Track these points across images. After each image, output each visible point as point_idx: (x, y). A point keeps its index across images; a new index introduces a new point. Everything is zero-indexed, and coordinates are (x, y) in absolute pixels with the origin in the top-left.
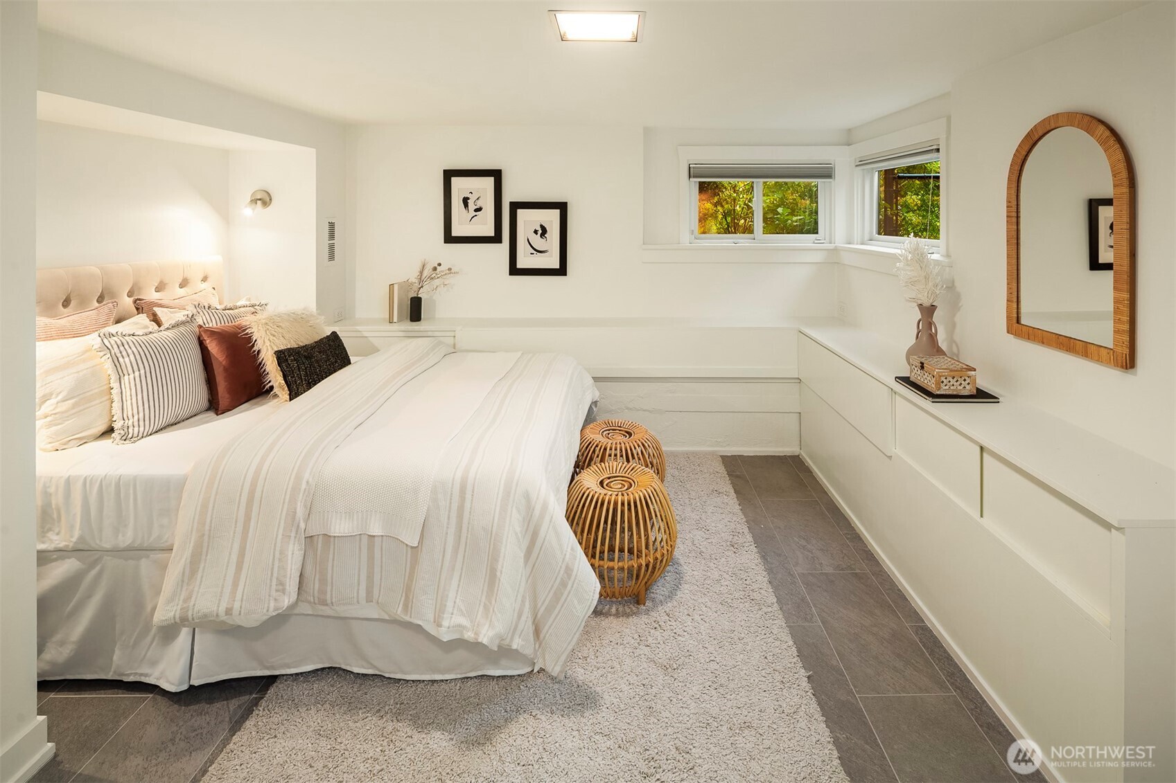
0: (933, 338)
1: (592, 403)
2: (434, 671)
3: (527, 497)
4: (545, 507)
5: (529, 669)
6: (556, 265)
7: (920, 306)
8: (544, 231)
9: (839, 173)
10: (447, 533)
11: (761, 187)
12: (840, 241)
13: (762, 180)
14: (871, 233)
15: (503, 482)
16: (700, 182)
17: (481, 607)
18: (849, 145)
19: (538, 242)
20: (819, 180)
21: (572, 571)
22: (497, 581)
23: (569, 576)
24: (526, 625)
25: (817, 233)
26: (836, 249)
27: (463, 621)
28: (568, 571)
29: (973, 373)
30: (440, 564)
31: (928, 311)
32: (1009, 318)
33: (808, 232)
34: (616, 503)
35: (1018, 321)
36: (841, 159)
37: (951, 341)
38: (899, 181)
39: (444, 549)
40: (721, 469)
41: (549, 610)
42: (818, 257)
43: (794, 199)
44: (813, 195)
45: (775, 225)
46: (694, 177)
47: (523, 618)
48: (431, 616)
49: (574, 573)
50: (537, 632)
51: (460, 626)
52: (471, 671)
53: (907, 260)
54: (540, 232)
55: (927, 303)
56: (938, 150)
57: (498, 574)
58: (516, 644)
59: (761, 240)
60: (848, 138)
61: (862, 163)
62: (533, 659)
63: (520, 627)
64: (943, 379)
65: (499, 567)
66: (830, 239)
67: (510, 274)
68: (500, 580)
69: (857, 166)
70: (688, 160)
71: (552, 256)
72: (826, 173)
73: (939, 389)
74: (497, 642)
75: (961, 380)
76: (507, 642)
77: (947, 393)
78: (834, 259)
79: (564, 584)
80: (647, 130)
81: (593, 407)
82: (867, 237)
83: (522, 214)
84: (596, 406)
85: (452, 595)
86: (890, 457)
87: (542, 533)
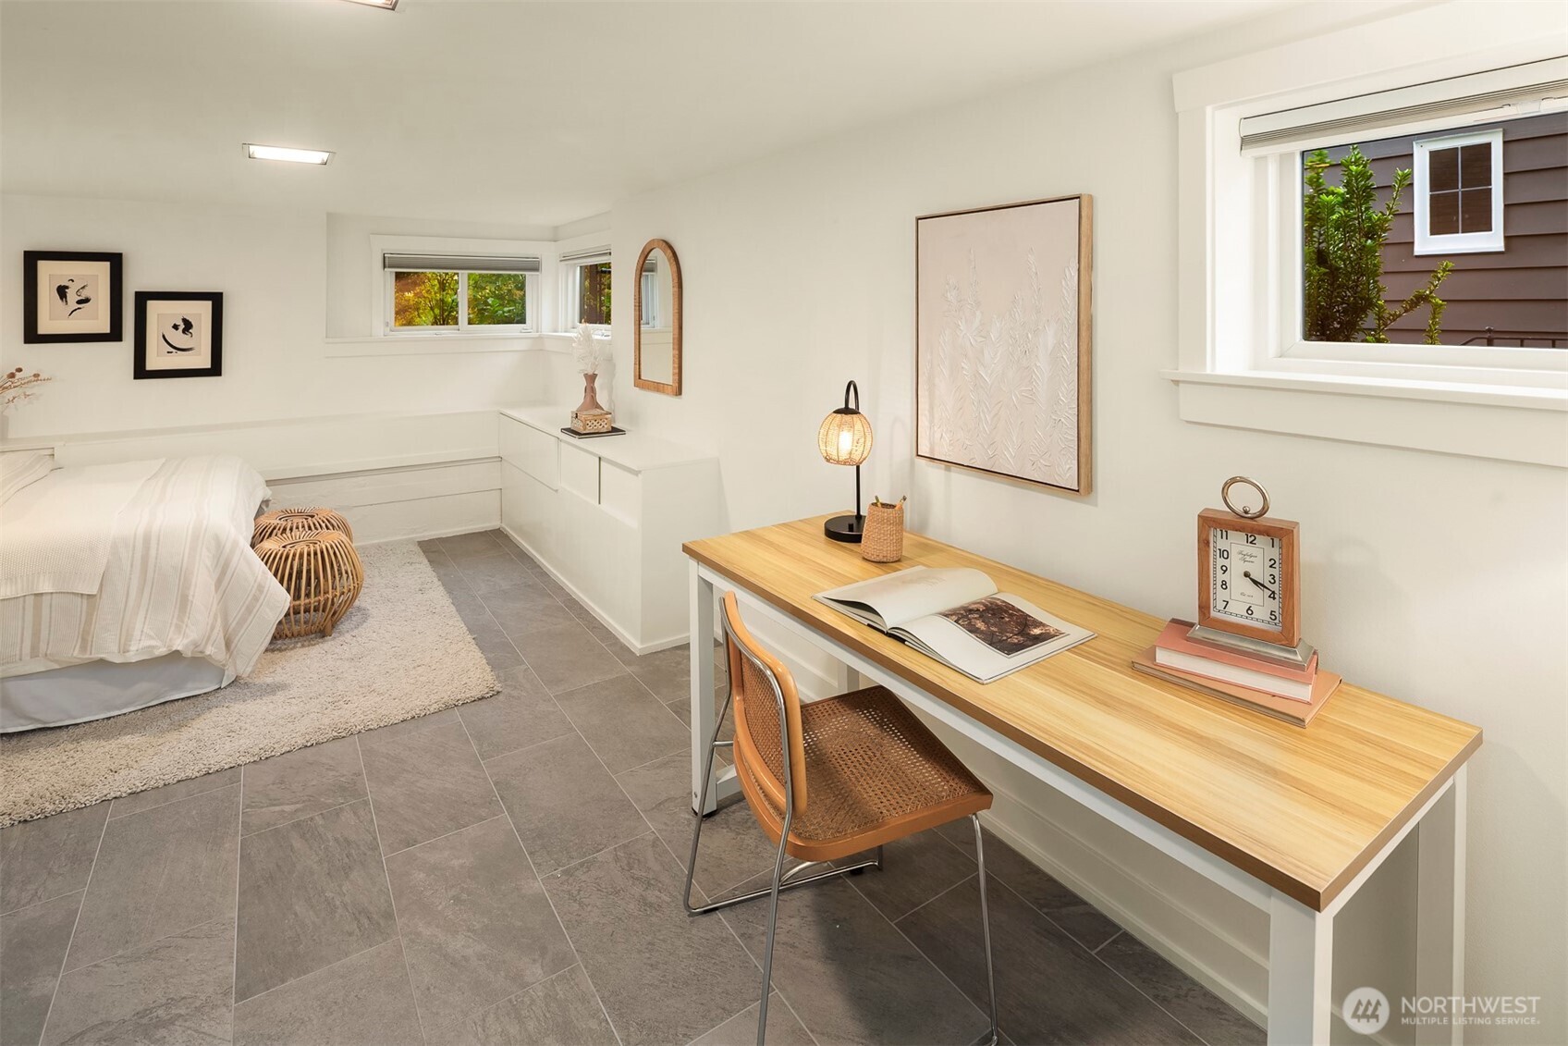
0: (593, 398)
1: (263, 502)
2: (109, 710)
3: (217, 540)
4: (235, 544)
5: (217, 687)
6: (206, 363)
7: (586, 375)
8: (188, 326)
9: (544, 266)
10: (130, 579)
11: (465, 276)
12: (546, 330)
13: (465, 272)
14: (573, 322)
15: (190, 532)
16: (396, 273)
17: (173, 628)
18: (555, 241)
19: (178, 338)
20: (527, 273)
21: (264, 587)
22: (189, 604)
23: (261, 592)
24: (218, 634)
25: (523, 322)
26: (540, 338)
27: (153, 643)
28: (260, 588)
29: (609, 416)
30: (123, 606)
31: (591, 378)
32: (635, 376)
33: (516, 322)
34: (301, 555)
35: (640, 378)
36: (547, 254)
37: (611, 401)
38: (603, 275)
39: (128, 592)
40: (417, 549)
41: (240, 624)
42: (522, 347)
43: (509, 291)
44: (522, 287)
45: (482, 314)
46: (389, 267)
47: (216, 631)
48: (115, 649)
49: (266, 589)
50: (228, 645)
51: (149, 647)
52: (153, 700)
53: (579, 340)
54: (182, 326)
55: (590, 373)
56: (610, 253)
57: (190, 598)
58: (209, 650)
59: (465, 331)
60: (555, 235)
61: (565, 259)
62: (224, 665)
63: (213, 638)
64: (588, 422)
65: (191, 593)
66: (538, 328)
67: (135, 378)
68: (192, 602)
69: (561, 261)
70: (382, 250)
71: (200, 354)
72: (535, 267)
73: (585, 430)
74: (192, 647)
75: (601, 422)
76: (200, 649)
77: (593, 431)
78: (538, 349)
79: (256, 599)
80: (330, 216)
81: (264, 507)
82: (570, 325)
83: (153, 306)
84: (267, 506)
85: (138, 626)
86: (556, 491)
87: (233, 564)
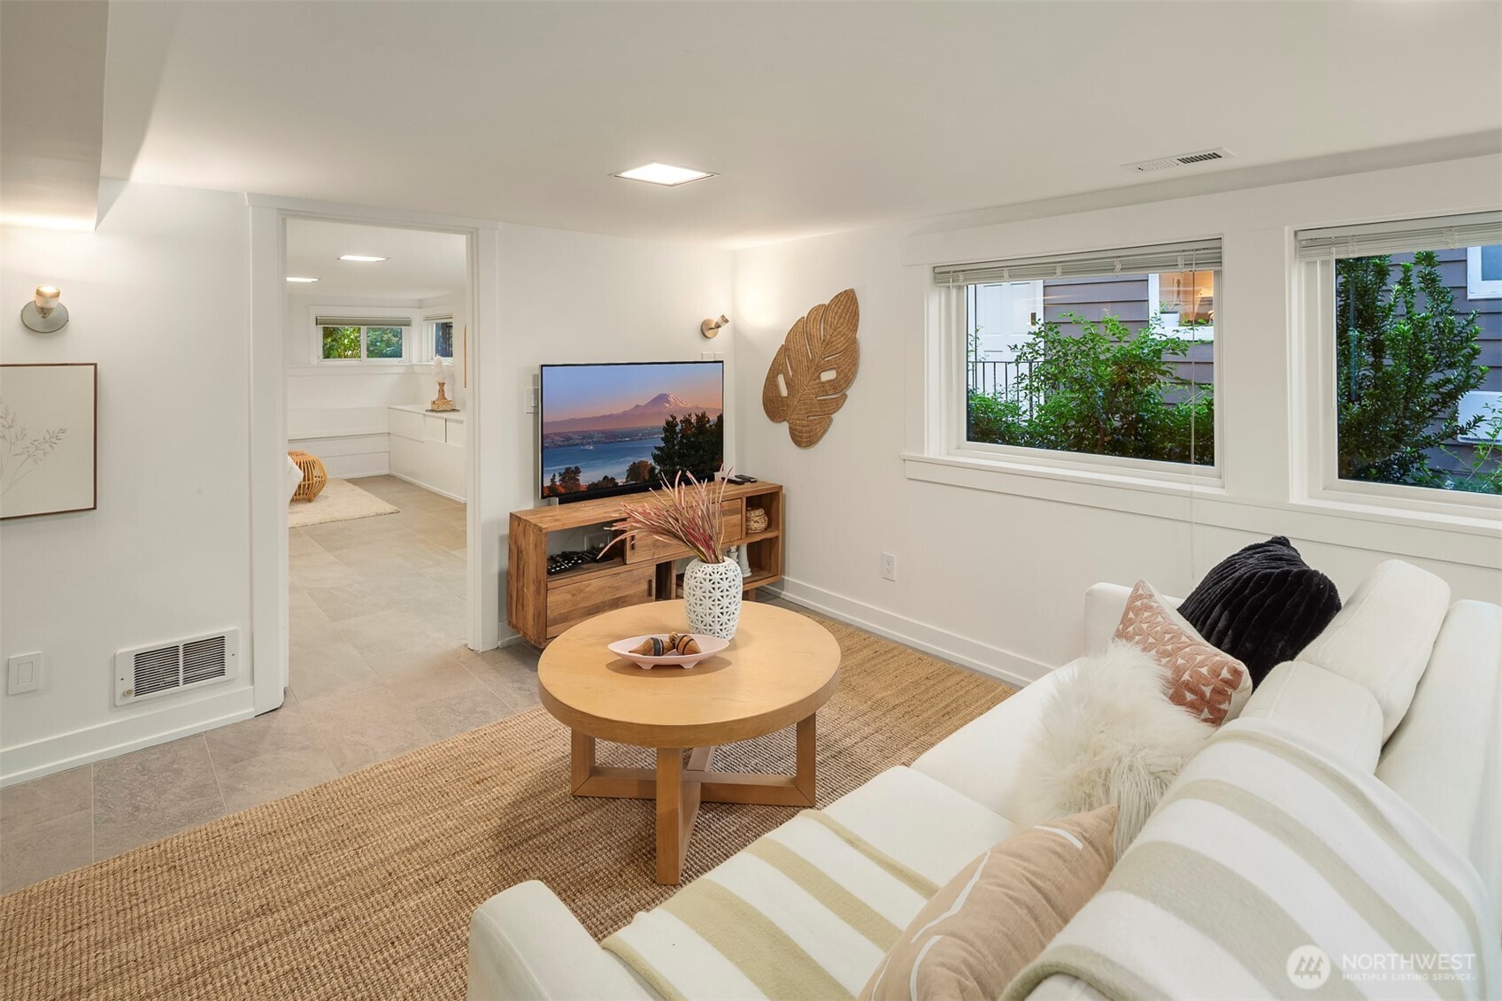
0: (443, 395)
7: (439, 383)
9: (414, 323)
11: (365, 329)
12: (415, 361)
13: (365, 327)
14: (432, 356)
16: (324, 328)
18: (421, 309)
20: (403, 327)
25: (401, 357)
26: (412, 366)
29: (451, 403)
31: (442, 385)
32: (464, 383)
33: (396, 356)
34: (303, 457)
36: (416, 316)
38: (449, 329)
42: (400, 370)
44: (398, 335)
45: (373, 352)
46: (320, 324)
53: (435, 365)
55: (441, 382)
56: (452, 317)
59: (365, 362)
60: (420, 305)
61: (427, 319)
64: (440, 406)
66: (410, 360)
69: (424, 320)
70: (316, 314)
72: (408, 324)
73: (438, 409)
75: (447, 406)
77: (442, 410)
78: (410, 371)
79: (290, 472)
82: (430, 358)
86: (423, 442)
